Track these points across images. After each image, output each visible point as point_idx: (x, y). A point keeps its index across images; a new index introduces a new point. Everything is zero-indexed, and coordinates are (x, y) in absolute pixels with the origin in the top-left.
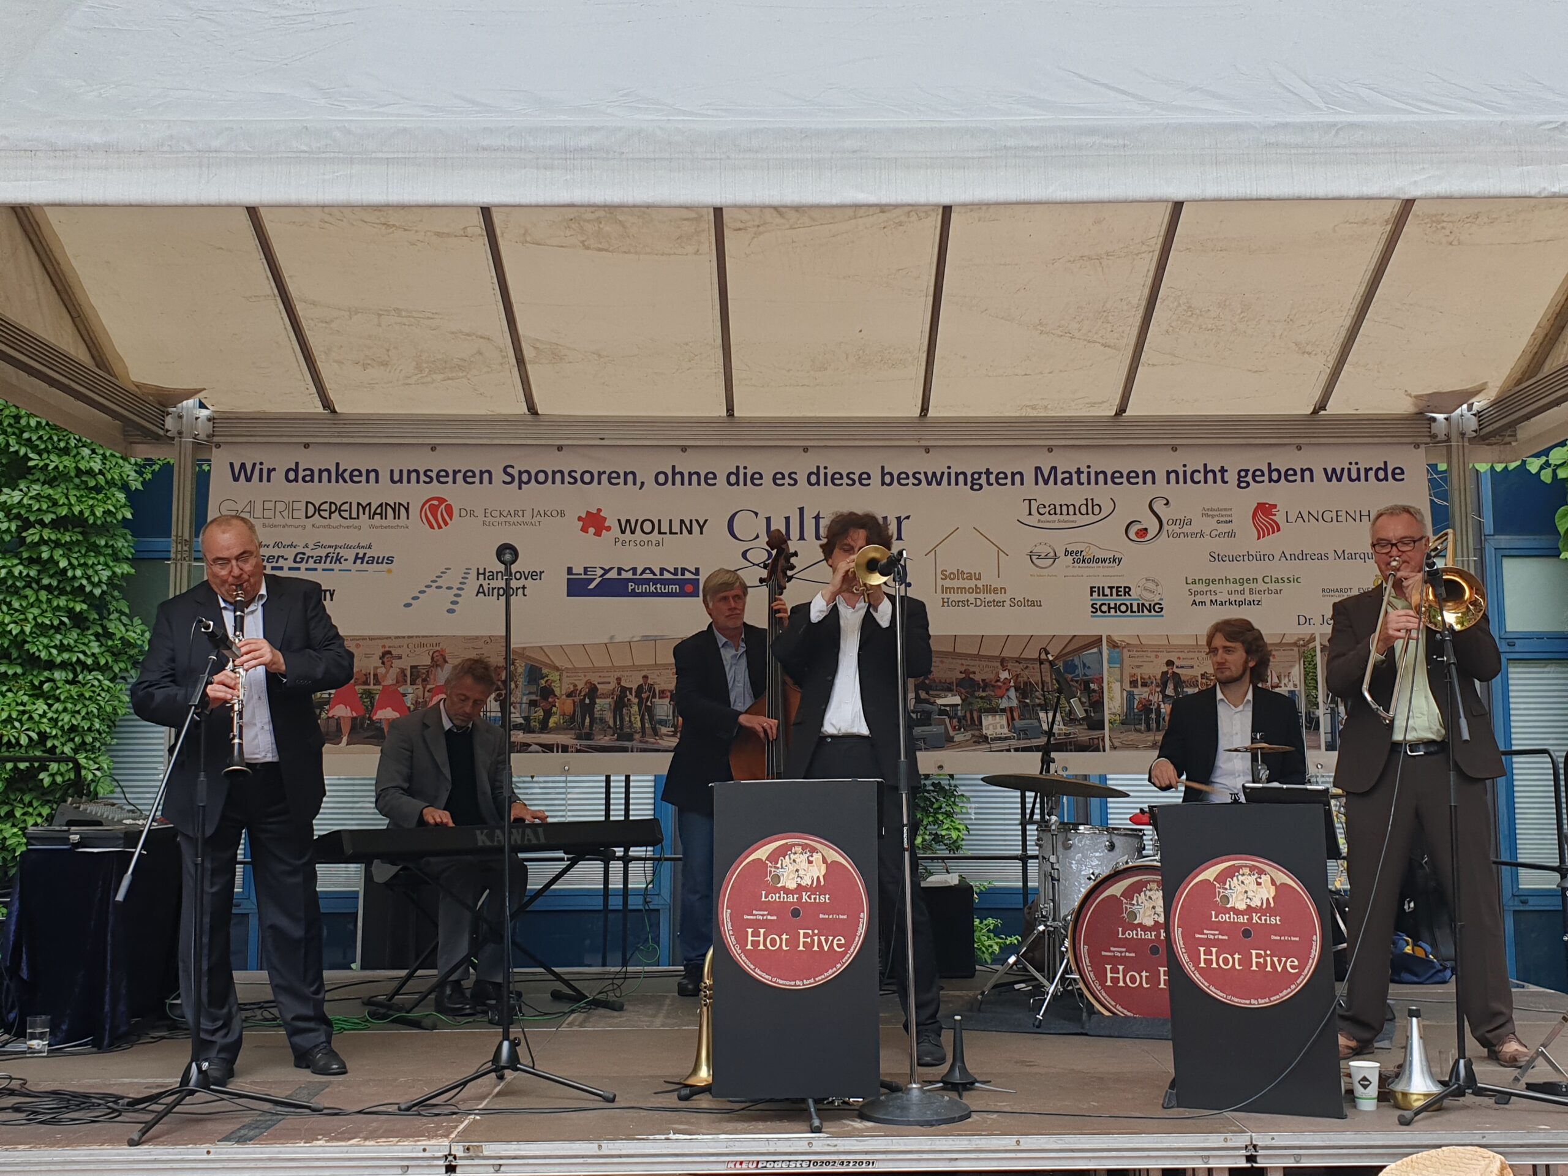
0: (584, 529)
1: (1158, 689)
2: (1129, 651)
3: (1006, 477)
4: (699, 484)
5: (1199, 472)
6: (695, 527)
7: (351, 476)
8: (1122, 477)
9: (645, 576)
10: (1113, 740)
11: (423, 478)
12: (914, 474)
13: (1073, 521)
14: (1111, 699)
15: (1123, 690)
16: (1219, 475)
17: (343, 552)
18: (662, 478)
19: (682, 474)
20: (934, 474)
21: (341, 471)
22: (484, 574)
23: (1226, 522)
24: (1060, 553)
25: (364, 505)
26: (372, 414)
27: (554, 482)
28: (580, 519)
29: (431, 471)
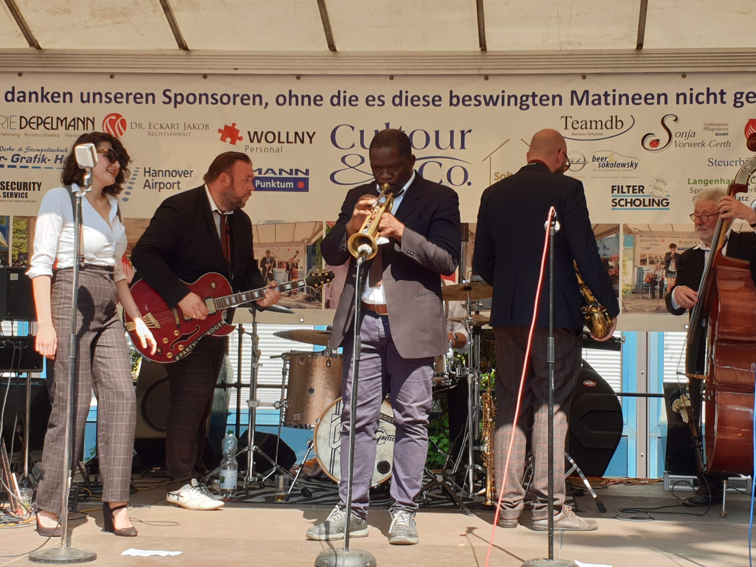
0: (223, 139)
1: (663, 266)
2: (641, 236)
3: (548, 99)
4: (309, 104)
5: (703, 94)
6: (306, 137)
7: (53, 97)
8: (640, 98)
9: (268, 175)
10: (625, 305)
11: (104, 99)
12: (475, 98)
13: (600, 134)
14: (625, 273)
15: (634, 266)
16: (719, 97)
17: (48, 155)
18: (281, 100)
19: (296, 96)
20: (491, 97)
21: (45, 94)
22: (149, 172)
23: (723, 134)
24: (589, 159)
25: (62, 119)
26: (67, 50)
27: (200, 102)
28: (220, 131)
29: (110, 93)
